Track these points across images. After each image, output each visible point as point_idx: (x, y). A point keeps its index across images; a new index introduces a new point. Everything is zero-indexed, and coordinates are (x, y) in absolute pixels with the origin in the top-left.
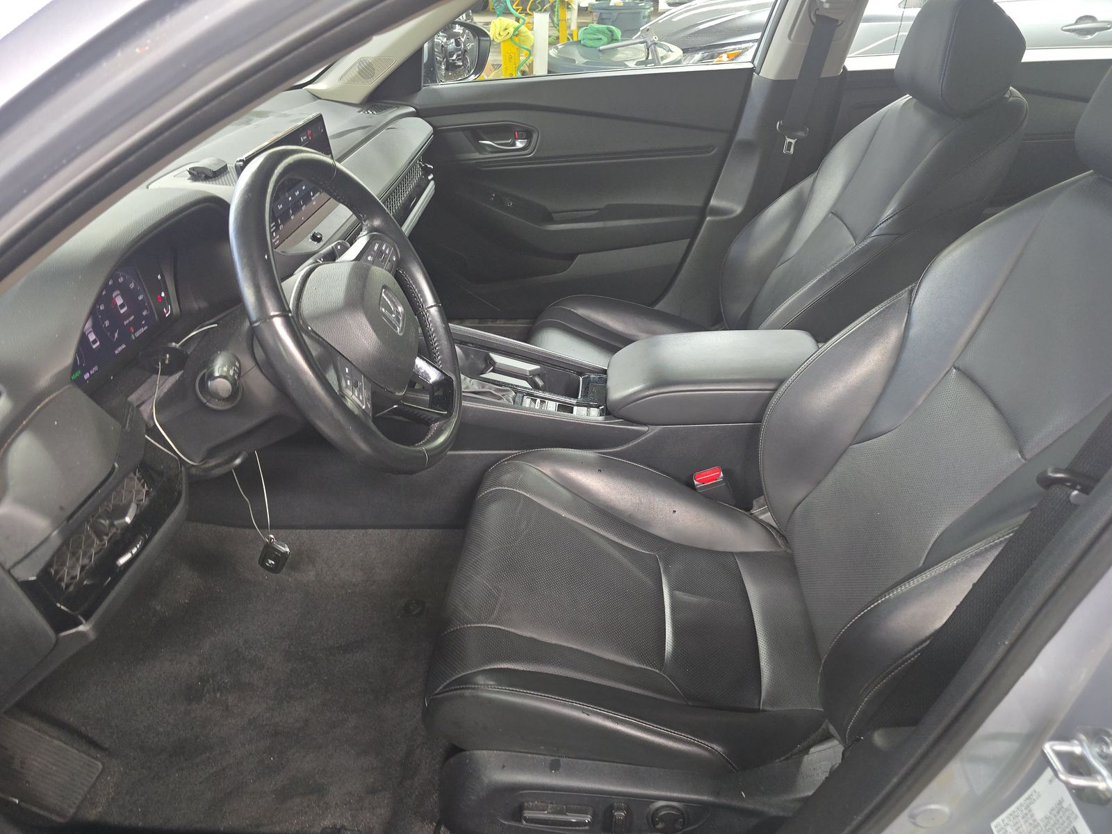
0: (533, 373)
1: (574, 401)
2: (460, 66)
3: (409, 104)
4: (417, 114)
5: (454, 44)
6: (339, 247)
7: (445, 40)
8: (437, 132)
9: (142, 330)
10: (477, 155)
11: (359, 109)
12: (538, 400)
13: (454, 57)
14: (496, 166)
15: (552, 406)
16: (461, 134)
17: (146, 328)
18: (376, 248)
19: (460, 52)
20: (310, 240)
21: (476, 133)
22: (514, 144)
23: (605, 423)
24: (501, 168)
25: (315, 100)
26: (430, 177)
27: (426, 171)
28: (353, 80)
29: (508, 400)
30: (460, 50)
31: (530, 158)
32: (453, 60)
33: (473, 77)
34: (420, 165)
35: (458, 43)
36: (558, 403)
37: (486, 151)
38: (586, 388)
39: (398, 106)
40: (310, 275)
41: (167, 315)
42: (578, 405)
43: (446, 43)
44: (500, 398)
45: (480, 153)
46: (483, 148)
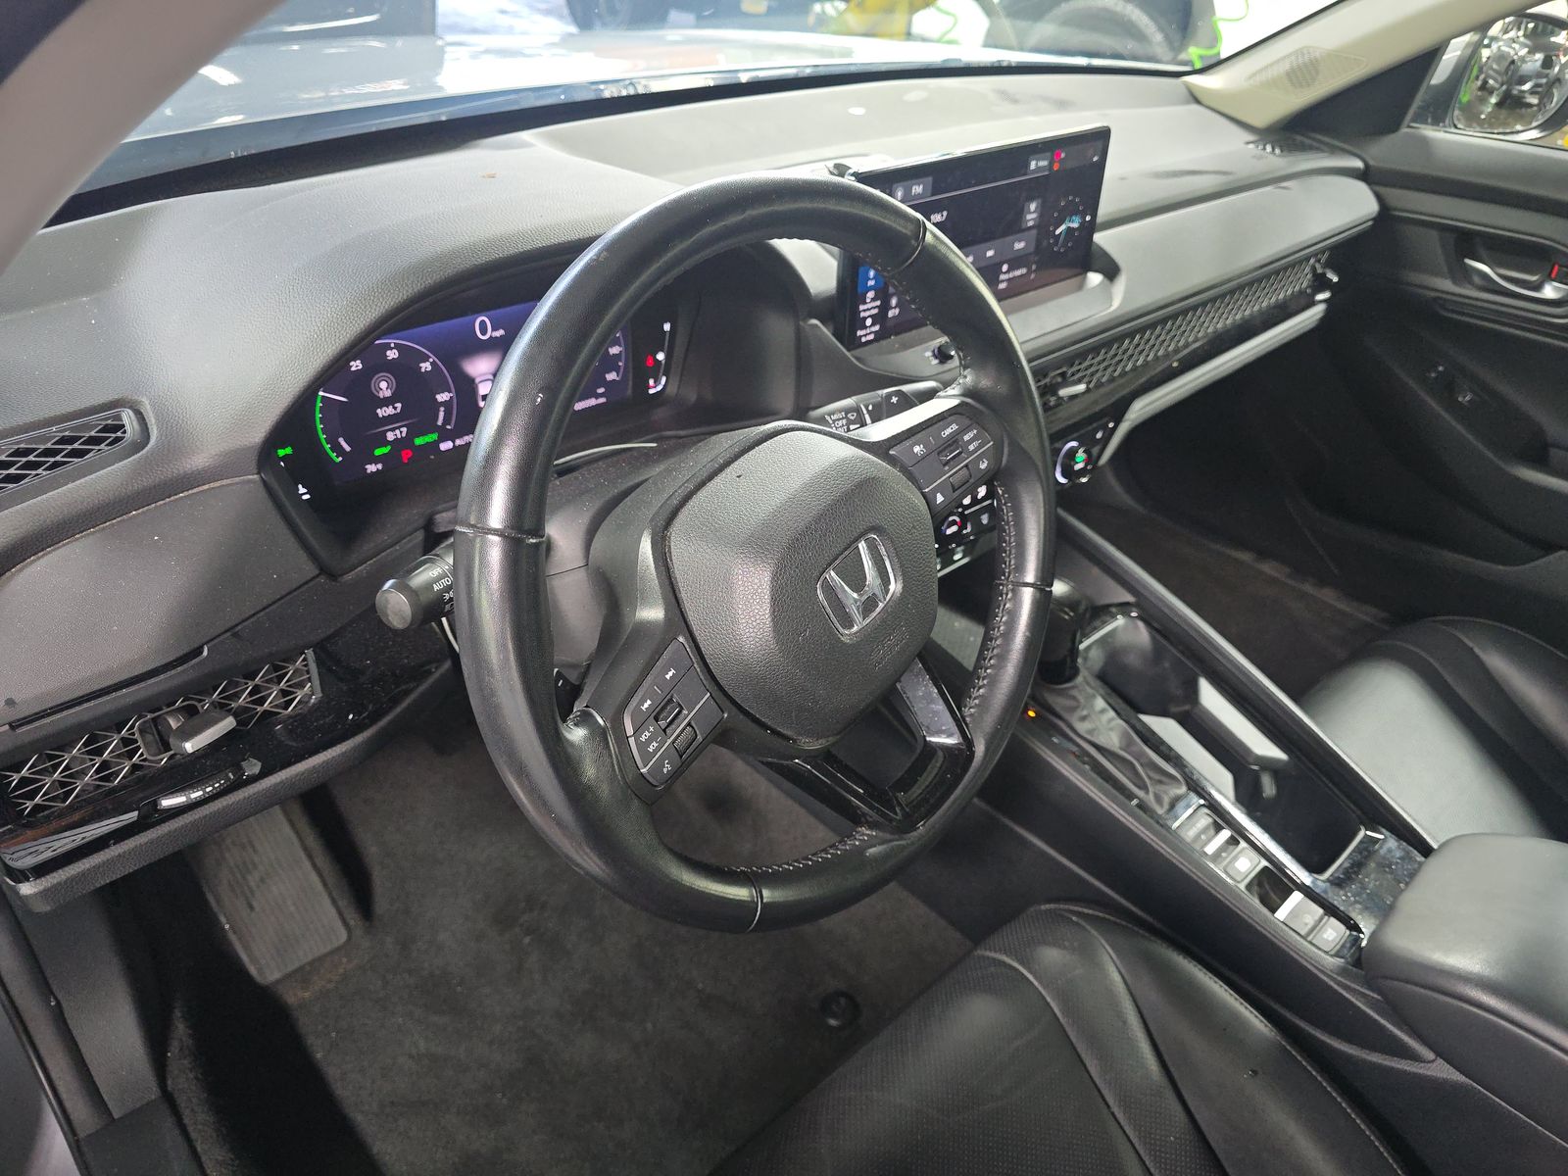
0: (1267, 764)
1: (1304, 877)
2: (1530, 105)
3: (1359, 152)
4: (1365, 176)
5: (1539, 64)
6: (894, 400)
7: (1524, 52)
8: (1385, 216)
9: (592, 402)
10: (1446, 285)
11: (1251, 138)
12: (1226, 834)
13: (1527, 87)
14: (1472, 316)
15: (1245, 865)
16: (1434, 234)
17: (602, 400)
18: (948, 431)
19: (1544, 81)
20: (929, 354)
21: (1466, 242)
22: (1538, 287)
23: (1334, 979)
24: (1486, 324)
25: (1187, 103)
26: (1320, 297)
27: (1320, 283)
28: (1273, 83)
29: (1158, 799)
30: (1547, 76)
31: (1552, 325)
32: (1524, 92)
33: (1534, 134)
34: (1314, 269)
35: (1548, 63)
36: (1264, 863)
37: (1471, 283)
38: (1357, 866)
39: (1334, 150)
40: (766, 441)
41: (651, 391)
42: (1308, 892)
43: (1523, 59)
44: (1143, 787)
45: (1455, 282)
46: (1466, 275)
